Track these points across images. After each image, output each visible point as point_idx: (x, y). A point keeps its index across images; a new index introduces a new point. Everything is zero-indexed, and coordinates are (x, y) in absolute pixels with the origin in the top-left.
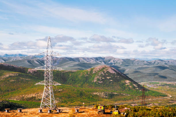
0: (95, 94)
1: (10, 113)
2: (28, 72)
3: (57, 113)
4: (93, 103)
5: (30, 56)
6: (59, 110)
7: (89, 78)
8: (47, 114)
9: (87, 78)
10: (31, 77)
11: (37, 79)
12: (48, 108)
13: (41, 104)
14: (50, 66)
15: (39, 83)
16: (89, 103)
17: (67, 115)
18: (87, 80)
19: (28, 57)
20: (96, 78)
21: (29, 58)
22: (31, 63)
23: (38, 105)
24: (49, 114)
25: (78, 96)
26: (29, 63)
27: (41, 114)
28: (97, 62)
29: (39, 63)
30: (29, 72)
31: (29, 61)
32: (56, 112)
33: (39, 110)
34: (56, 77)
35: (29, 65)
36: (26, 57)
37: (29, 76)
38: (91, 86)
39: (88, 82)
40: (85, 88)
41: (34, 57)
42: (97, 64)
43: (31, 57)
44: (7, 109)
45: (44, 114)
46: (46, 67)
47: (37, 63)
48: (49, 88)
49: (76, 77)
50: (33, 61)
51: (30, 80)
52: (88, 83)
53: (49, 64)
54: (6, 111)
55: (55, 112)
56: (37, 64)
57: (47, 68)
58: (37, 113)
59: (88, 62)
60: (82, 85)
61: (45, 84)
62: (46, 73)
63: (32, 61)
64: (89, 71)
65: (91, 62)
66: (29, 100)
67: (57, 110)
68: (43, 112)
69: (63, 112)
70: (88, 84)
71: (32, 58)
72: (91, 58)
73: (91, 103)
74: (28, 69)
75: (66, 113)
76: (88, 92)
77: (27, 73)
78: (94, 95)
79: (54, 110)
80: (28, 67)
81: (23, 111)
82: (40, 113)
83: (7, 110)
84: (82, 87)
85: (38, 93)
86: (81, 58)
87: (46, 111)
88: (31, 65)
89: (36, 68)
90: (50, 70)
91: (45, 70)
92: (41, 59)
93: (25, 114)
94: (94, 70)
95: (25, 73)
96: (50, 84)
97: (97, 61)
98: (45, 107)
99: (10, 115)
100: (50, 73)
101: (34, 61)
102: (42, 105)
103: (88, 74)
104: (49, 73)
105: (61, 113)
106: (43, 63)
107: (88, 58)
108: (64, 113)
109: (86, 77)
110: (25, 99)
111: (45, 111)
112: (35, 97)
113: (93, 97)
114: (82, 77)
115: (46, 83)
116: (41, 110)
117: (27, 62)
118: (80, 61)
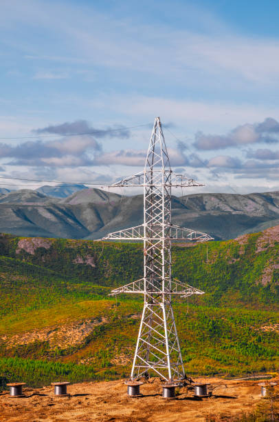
0: (267, 329)
1: (25, 397)
2: (17, 252)
3: (196, 398)
4: (260, 364)
5: (24, 191)
6: (203, 387)
7: (241, 269)
8: (160, 401)
9: (235, 271)
10: (29, 271)
11: (53, 275)
12: (157, 379)
13: (134, 366)
14: (163, 225)
15: (126, 290)
16: (247, 364)
17: (233, 408)
18: (234, 276)
19: (17, 195)
20: (268, 270)
21: (19, 200)
22: (28, 216)
23: (57, 374)
24: (169, 401)
25: (204, 339)
26: (18, 219)
27: (137, 401)
28: (272, 212)
29: (56, 215)
30: (23, 251)
31: (20, 212)
32: (190, 394)
33: (130, 389)
34: (120, 269)
35: (21, 223)
36: (7, 194)
37: (22, 265)
38: (251, 300)
39: (240, 284)
40: (228, 310)
41: (38, 194)
42: (273, 219)
43: (27, 196)
44: (14, 384)
45: (149, 400)
46: (147, 229)
47: (48, 215)
48: (162, 305)
49: (195, 266)
50: (35, 211)
51: (24, 279)
52: (238, 289)
53: (157, 218)
54: (13, 389)
55: (188, 396)
56: (47, 220)
57: (150, 235)
58: (122, 397)
59: (235, 210)
60: (218, 296)
61: (144, 292)
62: (148, 252)
63: (30, 209)
64: (241, 243)
65: (247, 209)
66: (24, 356)
67: (191, 389)
68: (143, 396)
69: (217, 397)
70: (239, 295)
71: (29, 200)
72: (247, 197)
73: (253, 365)
74: (17, 240)
75: (228, 400)
76: (242, 323)
77: (14, 256)
78: (265, 334)
79: (180, 387)
80: (16, 234)
81: (72, 390)
82: (133, 400)
83: (15, 387)
84: (218, 305)
85: (56, 330)
86: (211, 195)
87: (152, 392)
88: (27, 224)
89: (111, 234)
90: (162, 239)
91: (145, 239)
92: (62, 201)
93: (80, 403)
94: (262, 239)
95: (7, 255)
96: (162, 292)
97: (271, 207)
98: (146, 375)
99: (28, 405)
100: (162, 252)
101: (37, 211)
102: (135, 369)
103: (237, 256)
104: (158, 252)
105: (210, 400)
106: (69, 216)
107: (236, 197)
108: (222, 400)
109: (233, 266)
110: (10, 351)
111: (149, 389)
112: (45, 344)
113: (259, 340)
114: (216, 266)
115: (150, 288)
116: (136, 389)
117: (14, 214)
118: (207, 208)
